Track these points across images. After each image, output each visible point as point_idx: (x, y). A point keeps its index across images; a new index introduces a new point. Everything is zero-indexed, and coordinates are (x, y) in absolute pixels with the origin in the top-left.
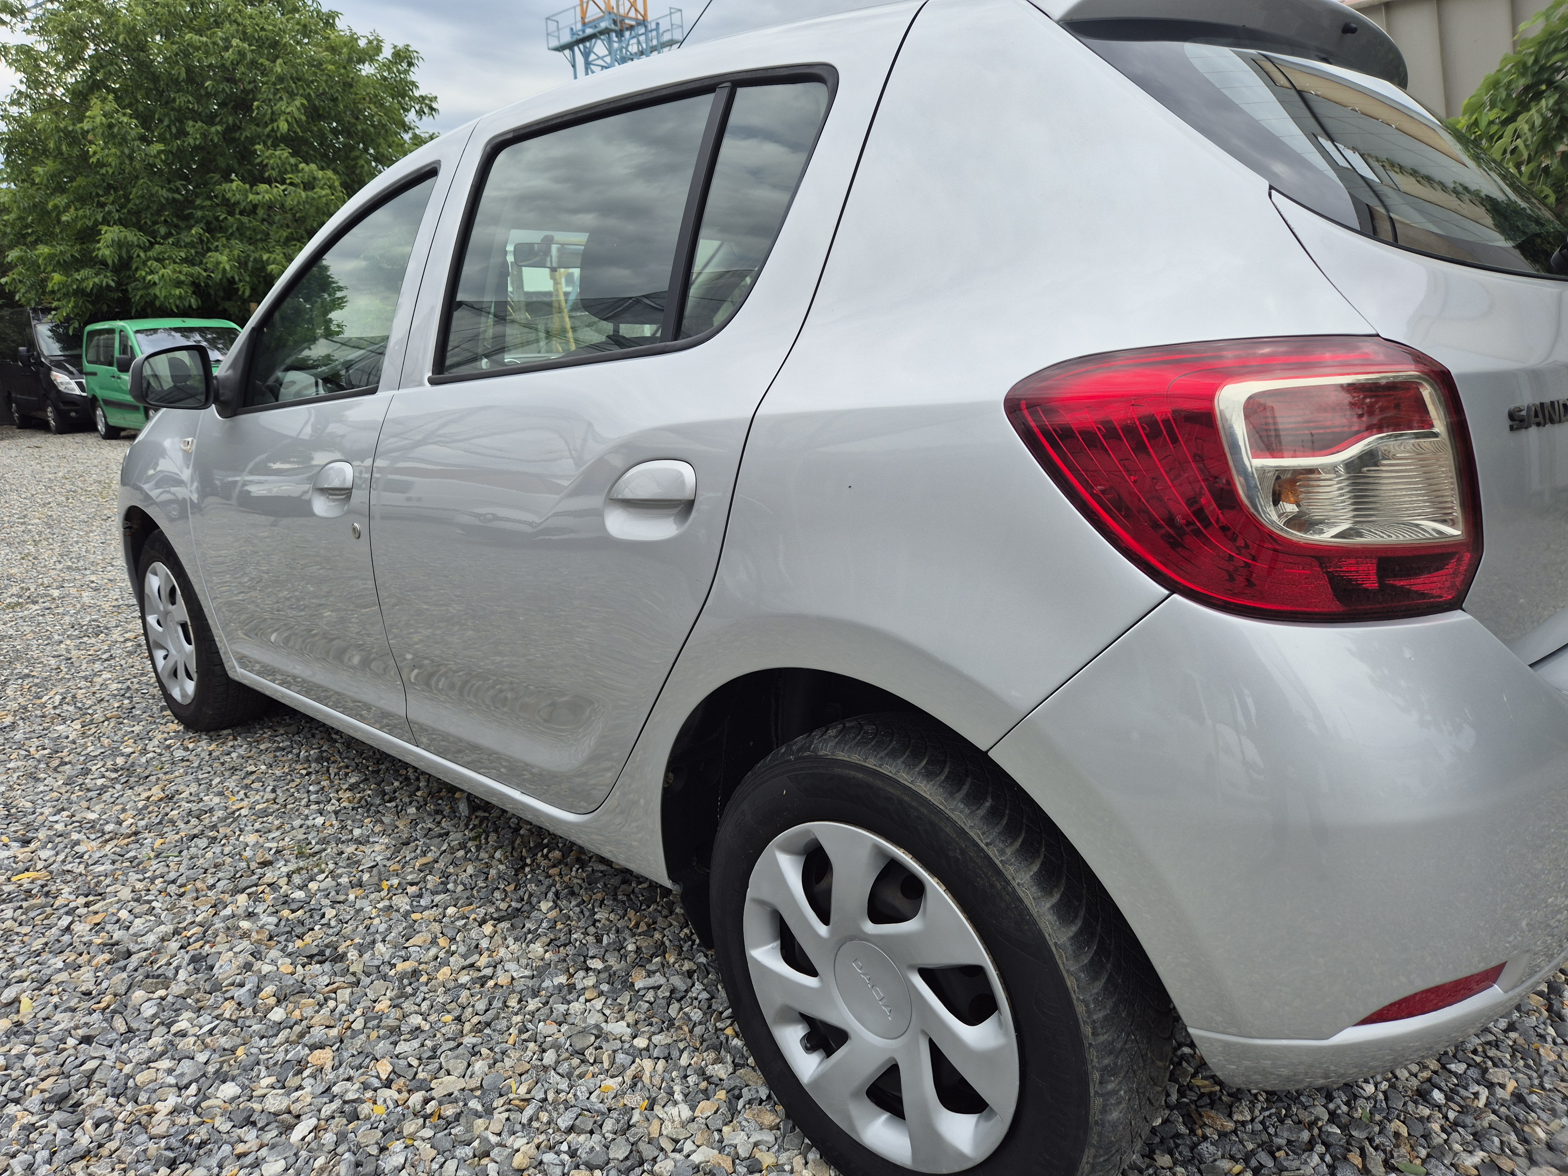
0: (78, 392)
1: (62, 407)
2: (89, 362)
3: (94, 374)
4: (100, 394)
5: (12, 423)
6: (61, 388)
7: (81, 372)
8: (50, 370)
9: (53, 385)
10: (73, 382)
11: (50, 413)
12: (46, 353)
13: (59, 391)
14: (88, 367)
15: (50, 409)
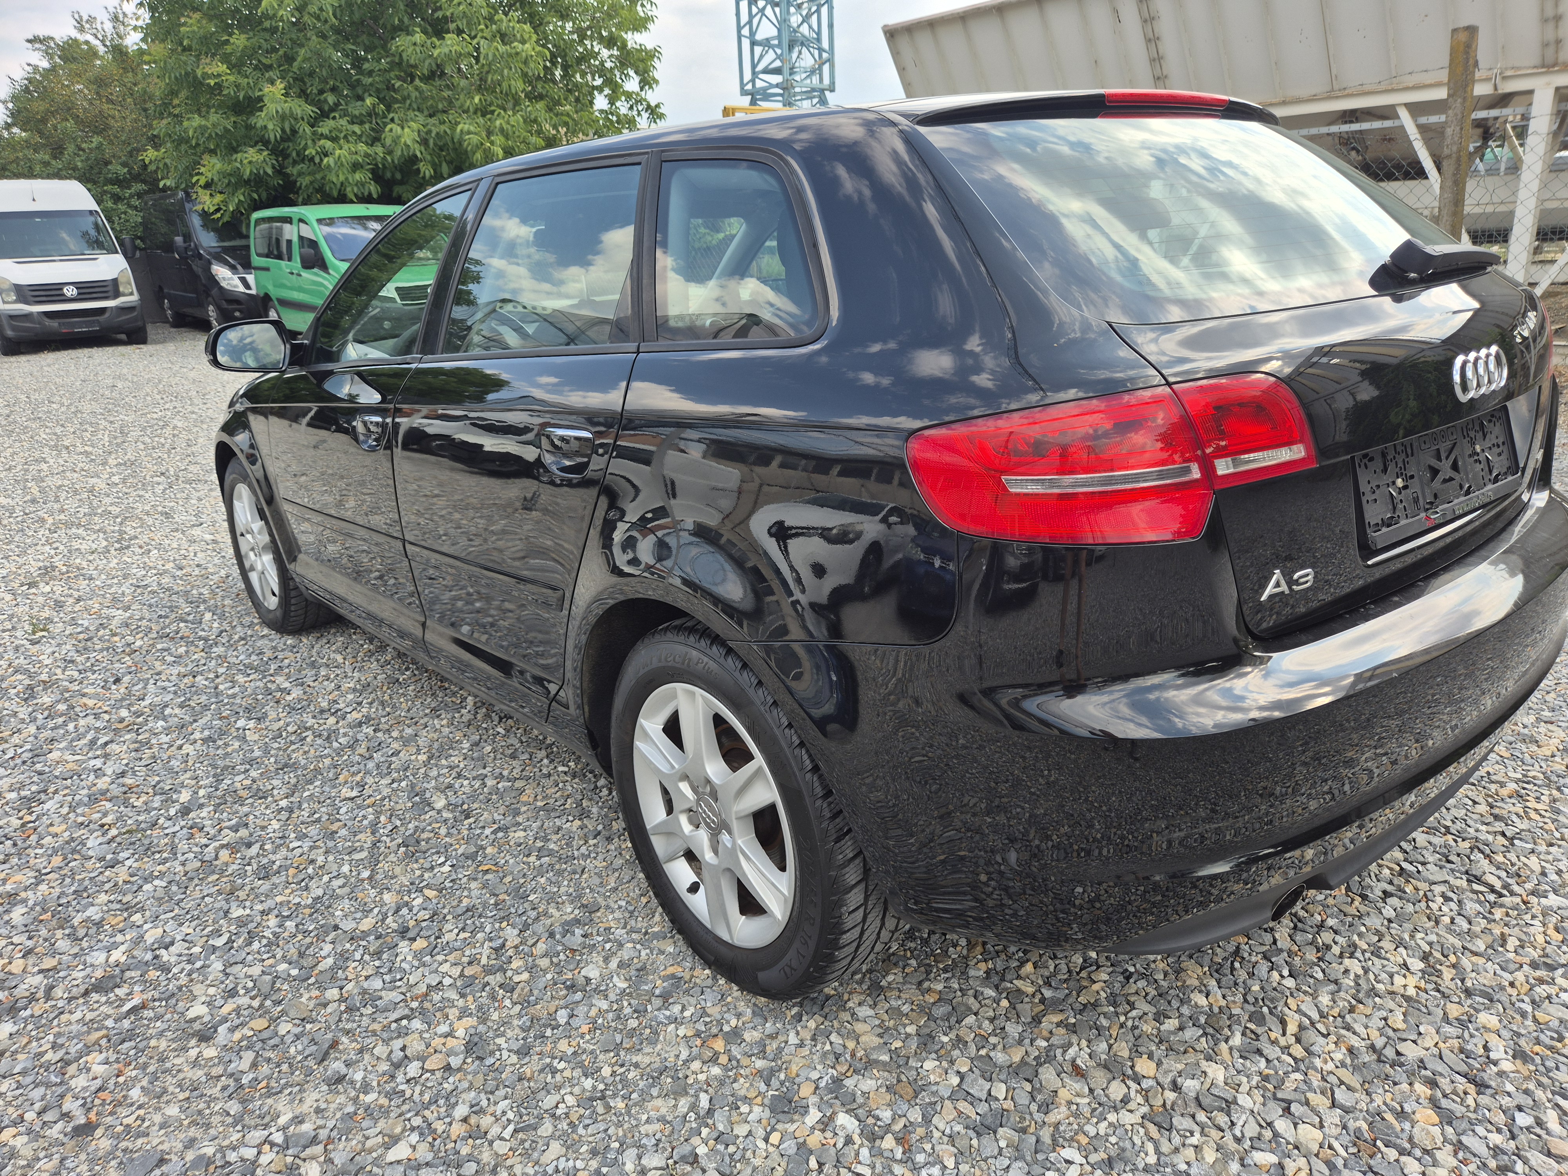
0: (241, 289)
1: (225, 305)
2: (258, 255)
3: (267, 269)
4: (274, 293)
5: (166, 321)
6: (224, 284)
7: (247, 266)
8: (210, 263)
9: (213, 281)
10: (236, 277)
11: (212, 312)
12: (205, 244)
13: (221, 288)
14: (256, 260)
15: (211, 308)
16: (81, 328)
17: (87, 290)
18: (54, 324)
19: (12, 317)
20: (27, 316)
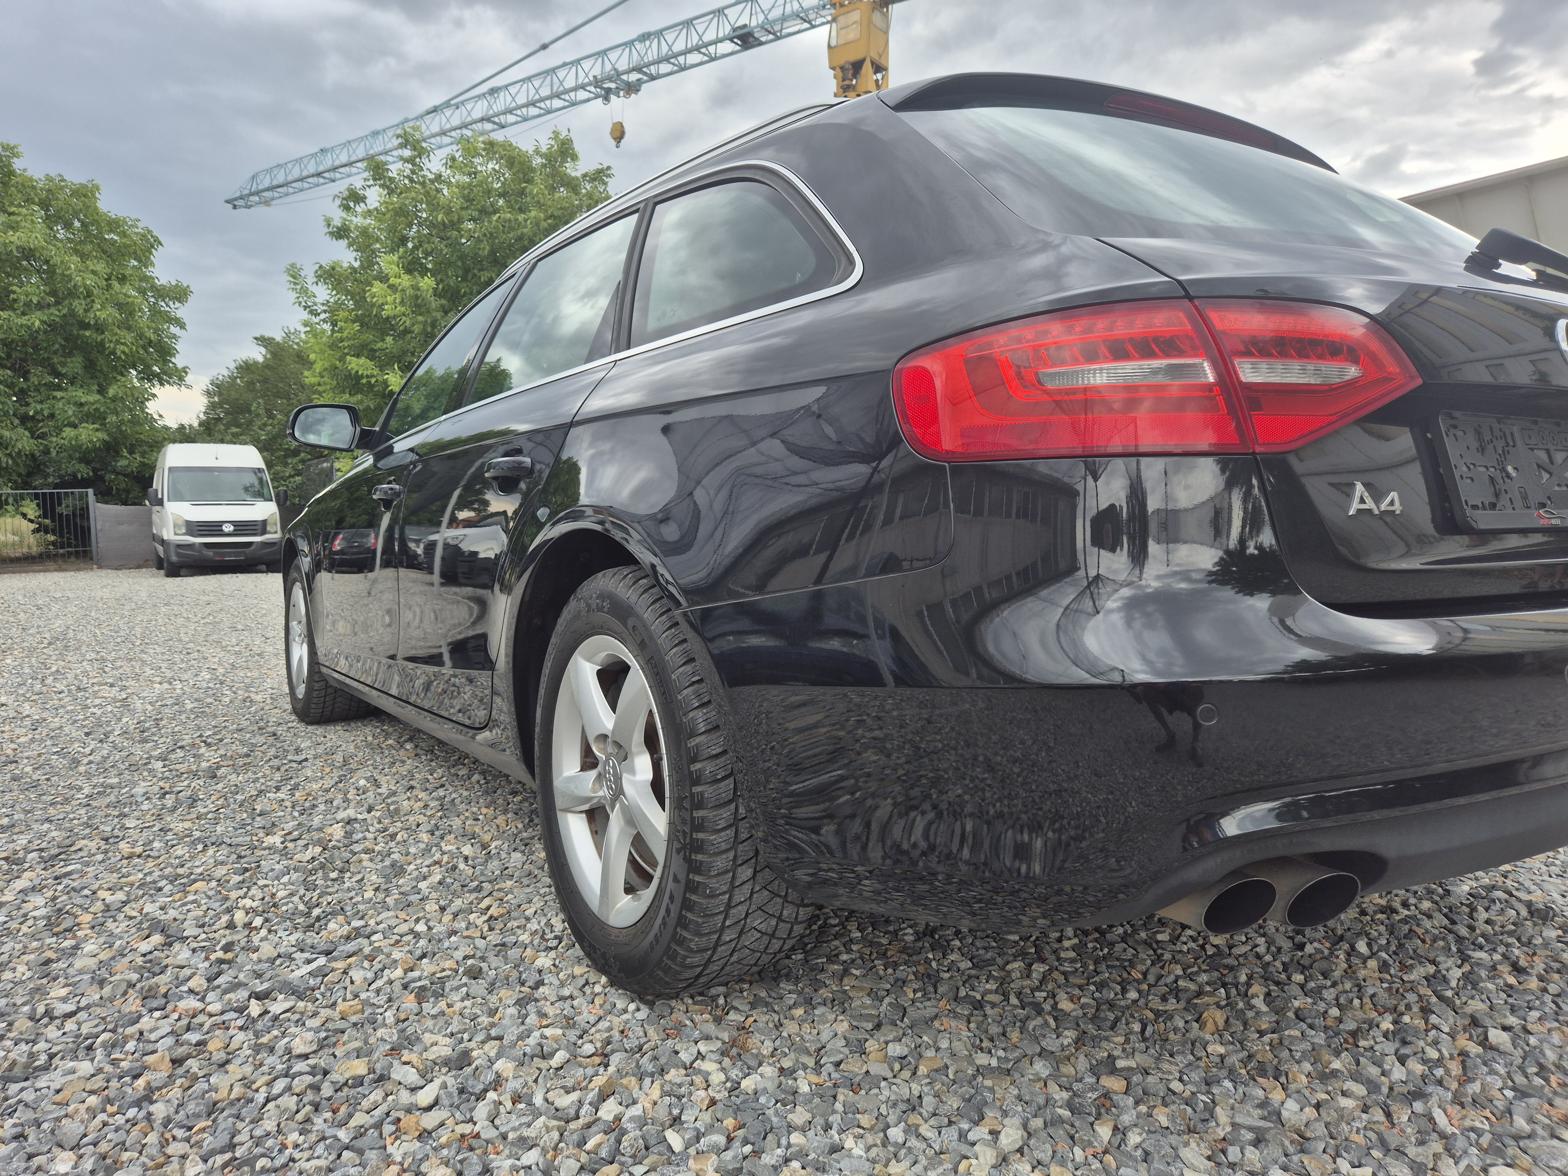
16: (230, 557)
17: (242, 527)
18: (210, 553)
19: (179, 546)
20: (190, 546)
